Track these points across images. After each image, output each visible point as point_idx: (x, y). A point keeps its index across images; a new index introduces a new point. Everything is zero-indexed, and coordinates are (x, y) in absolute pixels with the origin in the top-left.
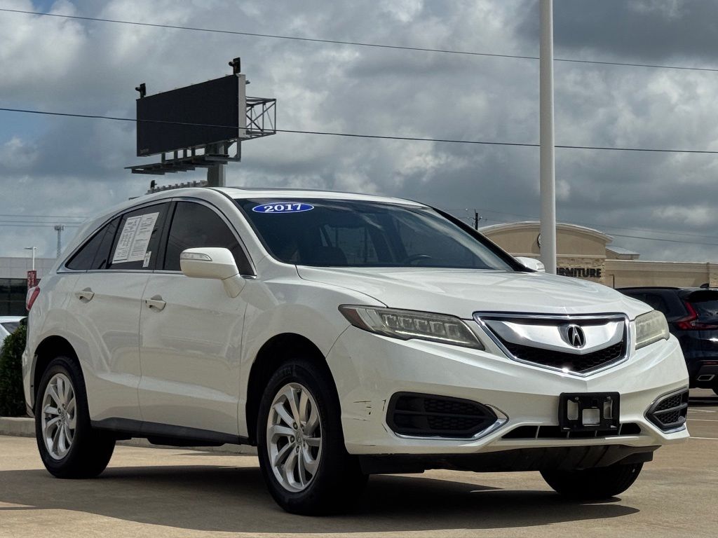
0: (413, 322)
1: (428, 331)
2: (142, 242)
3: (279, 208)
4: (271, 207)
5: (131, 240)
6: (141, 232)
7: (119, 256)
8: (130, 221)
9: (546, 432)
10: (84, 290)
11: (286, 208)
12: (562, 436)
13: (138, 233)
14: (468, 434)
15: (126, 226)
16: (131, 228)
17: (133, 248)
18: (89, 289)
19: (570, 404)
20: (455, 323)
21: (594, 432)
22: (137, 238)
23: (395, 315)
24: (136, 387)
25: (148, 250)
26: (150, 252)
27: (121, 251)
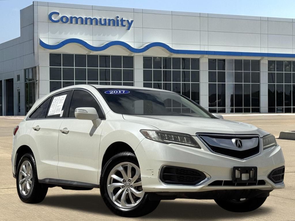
0: (171, 137)
1: (178, 141)
2: (60, 107)
3: (116, 92)
4: (112, 92)
5: (55, 106)
6: (59, 103)
7: (50, 113)
8: (55, 99)
9: (227, 183)
10: (37, 126)
11: (119, 92)
12: (233, 185)
13: (58, 103)
14: (194, 184)
15: (54, 101)
16: (56, 101)
17: (56, 109)
18: (38, 126)
19: (237, 171)
20: (189, 137)
21: (246, 183)
22: (58, 105)
23: (164, 134)
24: (57, 165)
25: (62, 110)
26: (63, 111)
27: (51, 111)
